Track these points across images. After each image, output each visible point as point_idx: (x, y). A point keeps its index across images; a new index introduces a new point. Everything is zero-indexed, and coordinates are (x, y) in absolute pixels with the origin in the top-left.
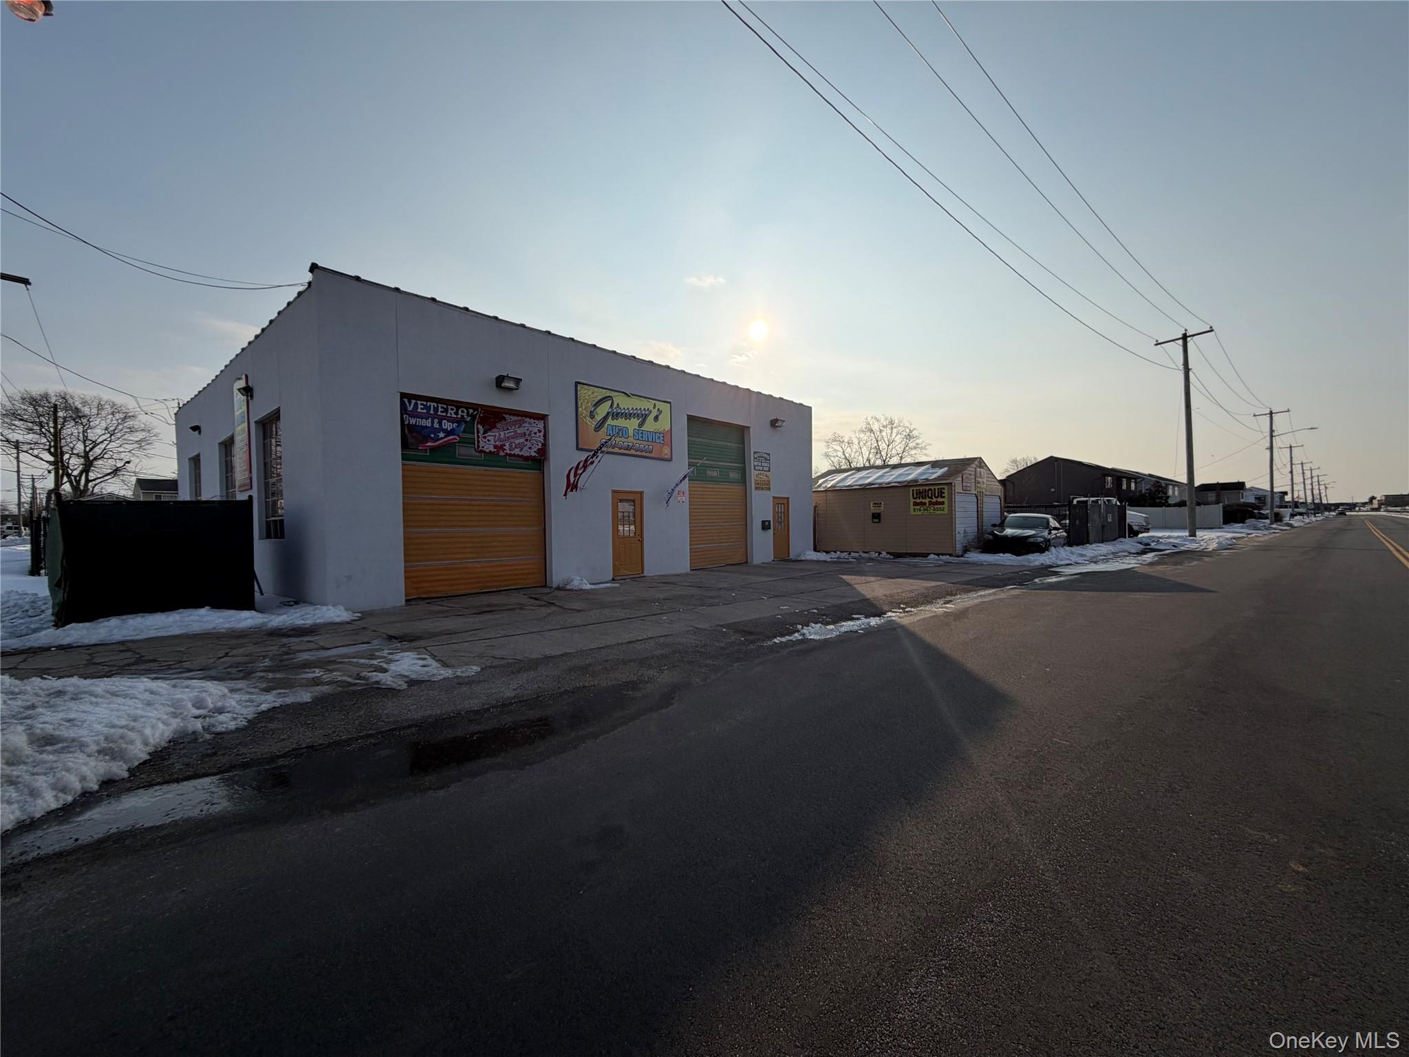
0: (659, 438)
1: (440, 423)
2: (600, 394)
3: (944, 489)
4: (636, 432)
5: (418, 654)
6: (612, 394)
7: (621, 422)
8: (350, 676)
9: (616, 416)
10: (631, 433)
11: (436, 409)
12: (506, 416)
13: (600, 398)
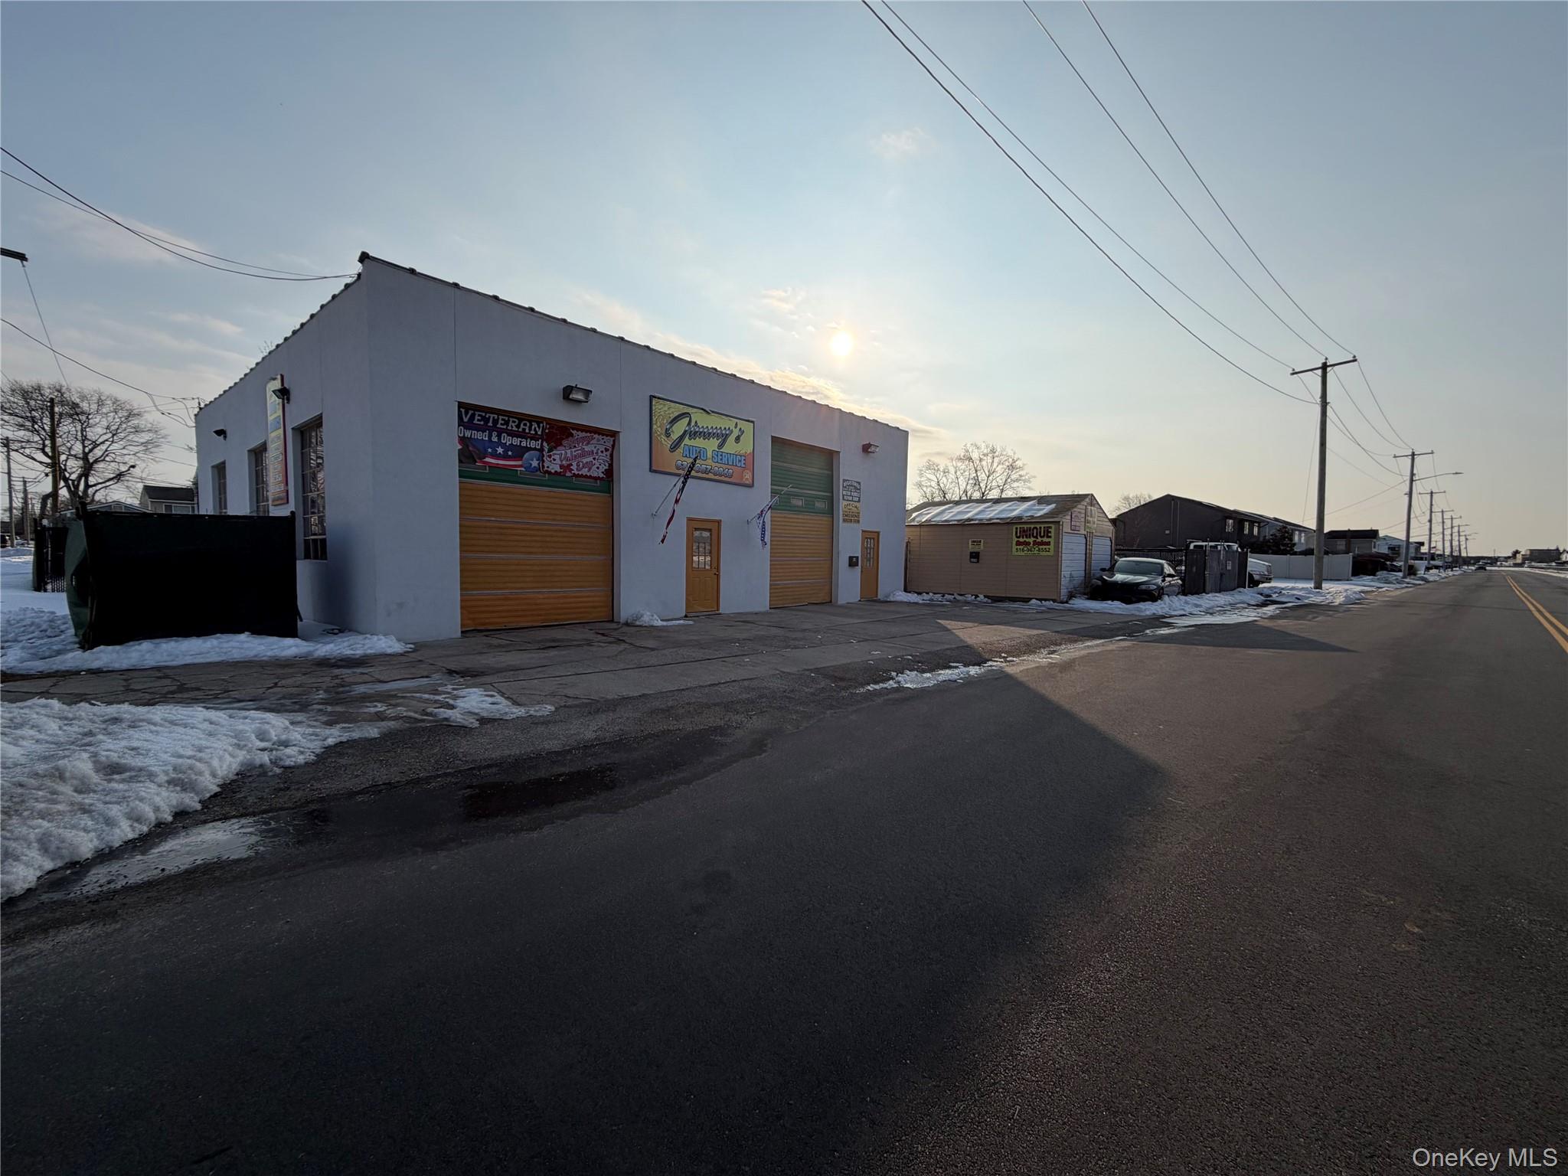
0: (740, 461)
1: (499, 436)
2: (678, 410)
3: (1050, 527)
4: (716, 454)
5: (485, 691)
6: (690, 410)
7: (699, 442)
8: (416, 712)
9: (694, 435)
10: (709, 454)
11: (495, 422)
12: (574, 432)
13: (676, 414)
